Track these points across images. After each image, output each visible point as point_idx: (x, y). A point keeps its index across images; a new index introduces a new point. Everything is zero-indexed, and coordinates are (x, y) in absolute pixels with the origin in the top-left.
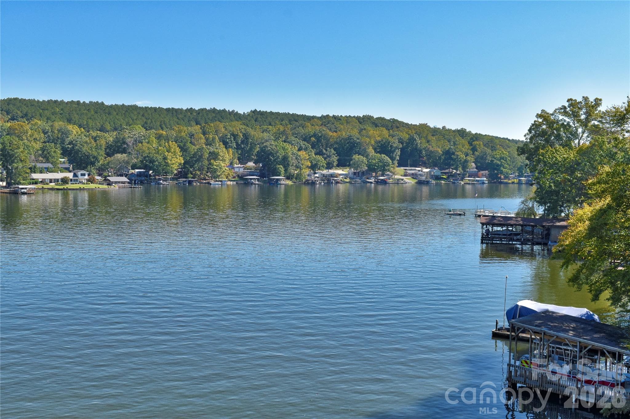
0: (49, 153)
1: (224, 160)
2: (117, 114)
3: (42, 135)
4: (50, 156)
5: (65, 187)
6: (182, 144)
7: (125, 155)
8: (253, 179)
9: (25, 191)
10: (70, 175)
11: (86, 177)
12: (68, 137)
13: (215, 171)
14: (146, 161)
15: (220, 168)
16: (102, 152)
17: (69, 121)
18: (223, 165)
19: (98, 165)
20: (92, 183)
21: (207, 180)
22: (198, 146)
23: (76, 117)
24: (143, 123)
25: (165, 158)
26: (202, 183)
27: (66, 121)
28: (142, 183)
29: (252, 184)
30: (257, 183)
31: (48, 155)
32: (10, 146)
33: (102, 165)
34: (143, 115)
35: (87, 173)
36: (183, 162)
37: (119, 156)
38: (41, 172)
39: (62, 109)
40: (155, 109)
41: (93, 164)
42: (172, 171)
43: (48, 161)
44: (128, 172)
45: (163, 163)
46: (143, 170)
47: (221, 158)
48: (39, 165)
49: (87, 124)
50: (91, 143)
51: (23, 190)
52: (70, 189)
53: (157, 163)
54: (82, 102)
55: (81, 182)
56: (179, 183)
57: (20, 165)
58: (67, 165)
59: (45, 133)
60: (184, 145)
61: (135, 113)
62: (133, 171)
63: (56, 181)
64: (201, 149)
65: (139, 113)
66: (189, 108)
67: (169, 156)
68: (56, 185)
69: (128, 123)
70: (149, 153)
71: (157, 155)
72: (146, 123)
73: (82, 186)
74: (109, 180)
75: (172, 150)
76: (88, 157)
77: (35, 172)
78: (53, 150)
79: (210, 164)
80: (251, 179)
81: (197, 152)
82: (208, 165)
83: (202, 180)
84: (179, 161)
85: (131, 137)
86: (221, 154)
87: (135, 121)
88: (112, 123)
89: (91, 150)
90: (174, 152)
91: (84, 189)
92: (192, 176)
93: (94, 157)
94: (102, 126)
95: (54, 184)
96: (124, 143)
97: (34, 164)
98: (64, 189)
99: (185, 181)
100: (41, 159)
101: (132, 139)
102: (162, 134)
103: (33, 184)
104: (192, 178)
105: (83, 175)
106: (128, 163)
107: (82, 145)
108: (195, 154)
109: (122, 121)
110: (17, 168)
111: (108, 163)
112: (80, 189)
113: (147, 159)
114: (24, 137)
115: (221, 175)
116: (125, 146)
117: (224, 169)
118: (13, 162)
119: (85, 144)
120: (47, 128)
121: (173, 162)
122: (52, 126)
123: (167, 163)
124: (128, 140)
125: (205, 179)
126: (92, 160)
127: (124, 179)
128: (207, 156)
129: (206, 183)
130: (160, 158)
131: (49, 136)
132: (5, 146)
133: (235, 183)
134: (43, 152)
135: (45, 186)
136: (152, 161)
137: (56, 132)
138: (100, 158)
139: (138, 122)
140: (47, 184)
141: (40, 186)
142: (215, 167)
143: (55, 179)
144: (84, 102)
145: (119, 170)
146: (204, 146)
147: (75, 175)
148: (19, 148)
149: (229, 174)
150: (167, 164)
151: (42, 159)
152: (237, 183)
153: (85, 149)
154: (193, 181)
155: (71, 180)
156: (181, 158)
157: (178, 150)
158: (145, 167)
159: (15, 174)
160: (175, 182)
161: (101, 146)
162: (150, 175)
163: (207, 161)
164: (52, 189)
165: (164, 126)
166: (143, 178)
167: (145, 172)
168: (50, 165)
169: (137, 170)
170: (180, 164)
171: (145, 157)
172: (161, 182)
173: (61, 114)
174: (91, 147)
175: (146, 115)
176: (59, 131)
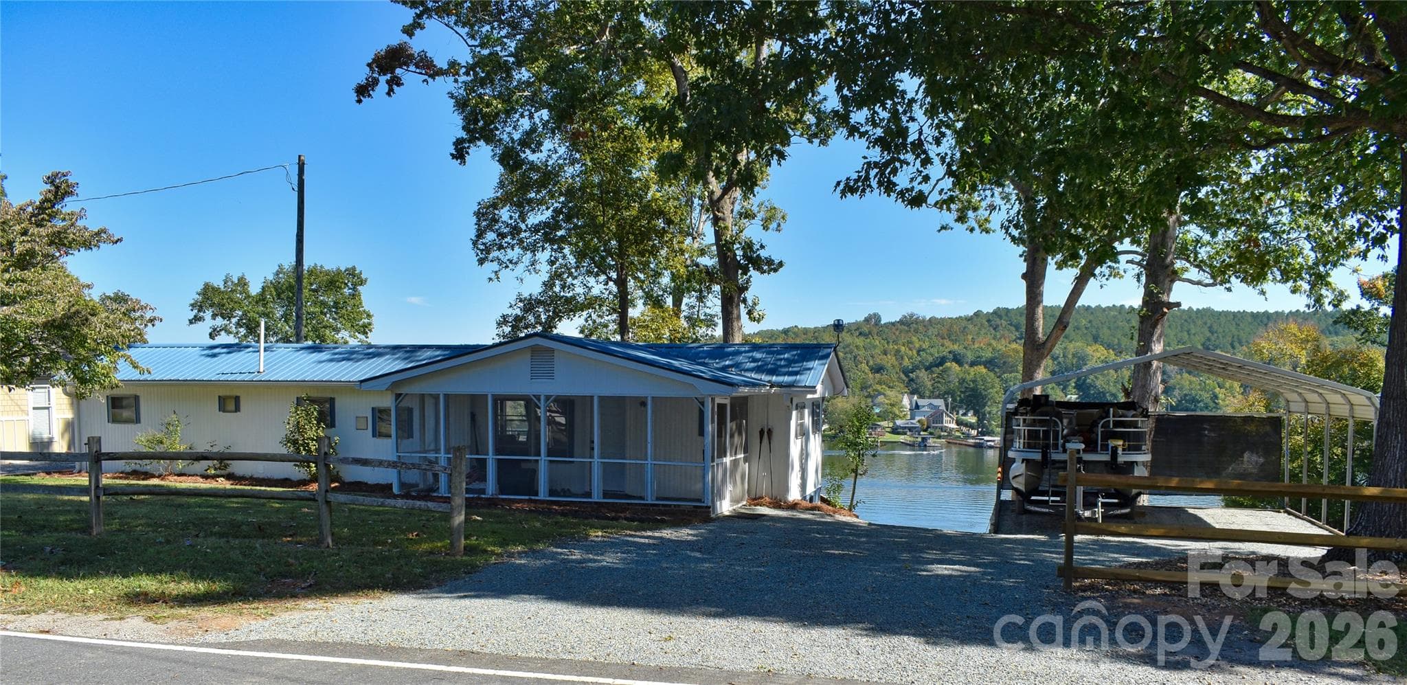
2: (1170, 327)
9: (992, 444)
12: (1085, 365)
17: (1096, 339)
23: (1105, 333)
24: (1203, 340)
25: (1216, 397)
27: (1090, 339)
34: (1210, 327)
39: (1090, 322)
40: (1235, 315)
45: (1212, 404)
49: (1119, 344)
53: (1201, 404)
54: (1127, 307)
61: (1199, 322)
65: (1205, 323)
66: (1294, 310)
72: (1209, 339)
76: (1104, 394)
87: (1192, 336)
89: (1108, 384)
110: (990, 413)
113: (1188, 397)
118: (986, 403)
122: (1065, 348)
130: (1206, 396)
131: (1059, 363)
137: (1070, 356)
144: (1131, 307)
148: (993, 387)
165: (1237, 344)
171: (1186, 395)
173: (1086, 328)
174: (1108, 381)
175: (1215, 327)
176: (1074, 355)
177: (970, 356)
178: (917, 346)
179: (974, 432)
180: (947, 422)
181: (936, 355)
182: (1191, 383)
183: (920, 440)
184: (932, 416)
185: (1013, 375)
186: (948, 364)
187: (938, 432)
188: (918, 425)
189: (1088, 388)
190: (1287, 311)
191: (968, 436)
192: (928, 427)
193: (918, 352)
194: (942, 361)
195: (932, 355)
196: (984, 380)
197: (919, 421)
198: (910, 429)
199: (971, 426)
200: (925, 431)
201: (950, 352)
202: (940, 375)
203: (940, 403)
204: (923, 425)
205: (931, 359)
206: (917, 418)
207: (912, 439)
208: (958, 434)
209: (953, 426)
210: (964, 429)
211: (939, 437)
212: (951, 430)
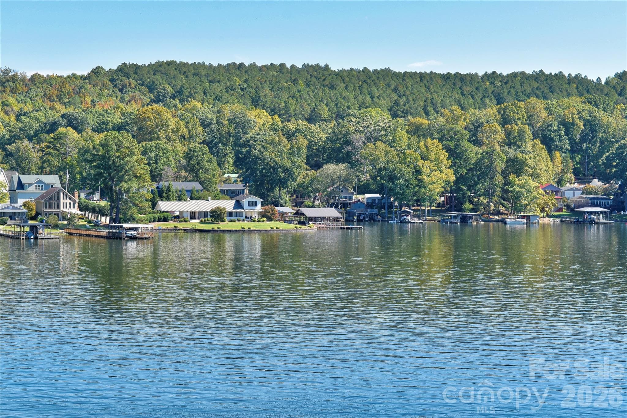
0: (198, 164)
1: (536, 176)
2: (346, 88)
3: (200, 130)
4: (201, 168)
5: (216, 227)
6: (451, 144)
7: (342, 166)
8: (595, 212)
9: (134, 233)
10: (228, 205)
11: (259, 208)
12: (246, 133)
13: (518, 196)
14: (382, 178)
15: (528, 191)
16: (301, 161)
17: (256, 102)
18: (533, 184)
19: (293, 185)
20: (270, 219)
21: (503, 214)
22: (484, 148)
23: (267, 94)
24: (390, 104)
25: (418, 172)
26: (490, 221)
27: (249, 102)
28: (372, 219)
29: (592, 222)
30: (602, 220)
31: (197, 167)
32: (118, 150)
33: (300, 185)
34: (395, 89)
35: (259, 200)
36: (453, 178)
37: (331, 168)
38: (180, 199)
39: (246, 81)
40: (422, 76)
41: (283, 183)
42: (430, 197)
43: (196, 178)
44: (350, 198)
45: (414, 182)
46: (378, 195)
47: (531, 171)
48: (177, 186)
50: (280, 143)
51: (130, 233)
52: (224, 231)
53: (401, 181)
54: (288, 66)
55: (249, 218)
56: (443, 221)
57: (134, 185)
58: (240, 186)
59: (205, 124)
60: (457, 146)
61: (382, 84)
62: (360, 197)
63: (203, 215)
64: (490, 153)
65: (389, 85)
66: (490, 72)
67: (425, 166)
68: (202, 223)
69: (363, 103)
70: (388, 162)
71: (402, 166)
72: (397, 103)
73: (246, 225)
74: (303, 214)
75: (432, 156)
76: (274, 169)
77: (168, 199)
78: (206, 157)
79: (508, 183)
80: (591, 213)
81: (483, 158)
82: (505, 184)
83: (493, 214)
84: (445, 177)
85: (361, 132)
86: (531, 162)
87: (376, 99)
88: (332, 105)
89: (281, 156)
90: (437, 159)
91: (249, 231)
92: (471, 206)
93: (286, 170)
94: (313, 110)
95: (197, 221)
96: (348, 143)
97: (167, 184)
98: (213, 231)
99: (455, 217)
100: (184, 173)
101: (362, 135)
102: (422, 124)
103: (159, 220)
104: (472, 210)
105: (253, 204)
106: (346, 180)
107: (264, 147)
108: (479, 162)
109: (352, 100)
110: (128, 191)
111: (311, 182)
112: (243, 231)
113: (383, 173)
114: (162, 134)
115: (529, 204)
116: (350, 148)
117: (535, 194)
118: (121, 179)
119: (270, 147)
120: (209, 116)
121: (434, 178)
122: (219, 112)
123: (422, 181)
124: (354, 137)
125: (498, 213)
126: (282, 175)
127: (333, 212)
128: (503, 166)
129: (498, 221)
130: (407, 171)
131: (212, 131)
132: (108, 151)
133: (558, 221)
134: (189, 162)
135: (181, 226)
136: (392, 178)
137: (226, 122)
138: (296, 171)
139: (382, 102)
140: (185, 221)
141: (171, 224)
142: (517, 189)
143: (200, 212)
144: (293, 66)
145: (330, 195)
146: (498, 148)
147: (238, 205)
148: (132, 153)
149: (546, 203)
150: (421, 184)
151: (186, 174)
152: (562, 221)
153: (270, 154)
154: (471, 217)
155: (230, 214)
156: (450, 172)
157: (443, 155)
158: (381, 189)
159: (126, 203)
160: (438, 218)
161: (299, 148)
162: (391, 206)
163: (501, 178)
164: (192, 231)
165: (430, 109)
166: (375, 211)
167: (383, 198)
168: (197, 186)
169: (368, 196)
170: (448, 183)
171: (380, 169)
172: (409, 218)
173: (242, 89)
174: (280, 152)
175: (401, 89)
176: (230, 121)
177: (91, 120)
178: (16, 109)
179: (105, 220)
180: (65, 206)
181: (44, 120)
182: (387, 153)
183: (27, 229)
184: (42, 197)
185: (154, 143)
186: (62, 130)
187: (53, 220)
188: (24, 210)
189: (255, 162)
190: (481, 74)
191: (97, 225)
192: (38, 214)
193: (18, 118)
194: (53, 127)
195: (37, 120)
196: (119, 145)
197: (25, 205)
198: (12, 216)
199: (101, 212)
200: (34, 218)
201: (63, 116)
202: (52, 145)
203: (53, 180)
204: (30, 210)
205: (35, 126)
206: (21, 201)
207: (16, 229)
208: (83, 222)
209: (75, 211)
210: (92, 217)
211: (56, 227)
212: (73, 216)
